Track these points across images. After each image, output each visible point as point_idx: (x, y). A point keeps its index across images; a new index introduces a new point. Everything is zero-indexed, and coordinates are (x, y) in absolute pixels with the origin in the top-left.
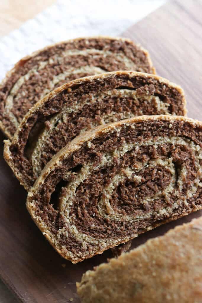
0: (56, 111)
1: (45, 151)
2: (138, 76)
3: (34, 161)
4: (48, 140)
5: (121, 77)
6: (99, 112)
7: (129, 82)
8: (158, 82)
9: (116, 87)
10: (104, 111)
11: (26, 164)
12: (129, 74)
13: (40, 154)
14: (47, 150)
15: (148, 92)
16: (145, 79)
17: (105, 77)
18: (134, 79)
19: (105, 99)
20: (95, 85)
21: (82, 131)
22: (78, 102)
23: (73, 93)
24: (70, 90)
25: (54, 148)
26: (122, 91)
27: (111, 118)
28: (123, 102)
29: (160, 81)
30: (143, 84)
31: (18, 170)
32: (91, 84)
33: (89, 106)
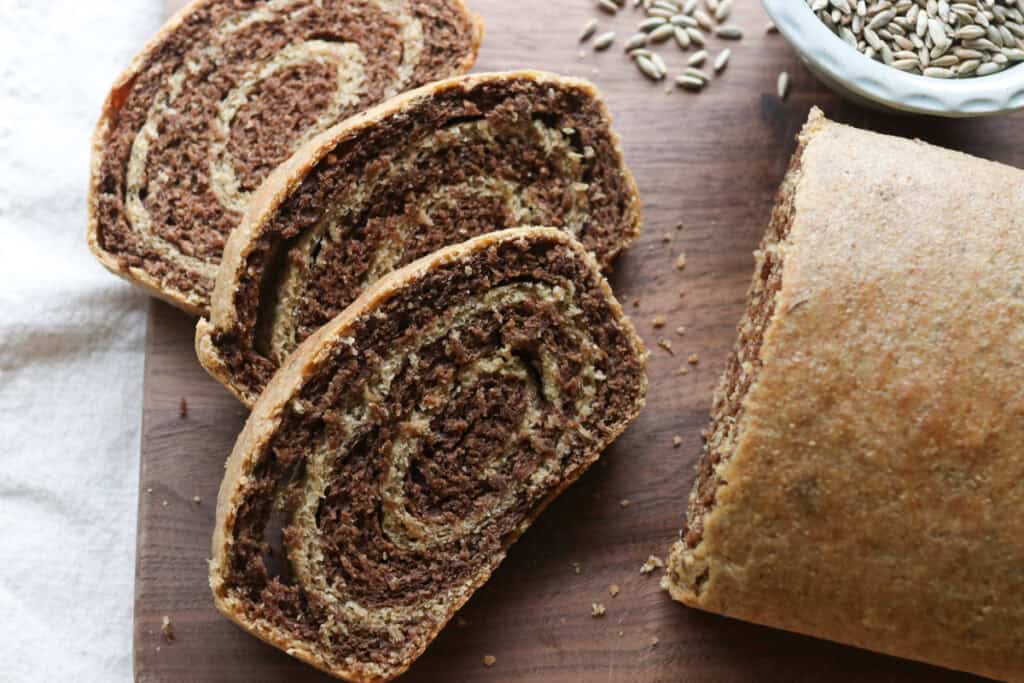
0: (313, 220)
1: (302, 323)
2: (484, 84)
3: (282, 354)
4: (304, 295)
5: (445, 96)
6: (412, 196)
7: (467, 103)
8: (534, 84)
9: (440, 124)
10: (421, 189)
11: (261, 368)
12: (462, 83)
13: (293, 333)
14: (307, 320)
15: (516, 115)
16: (503, 87)
17: (409, 107)
18: (477, 94)
19: (420, 161)
20: (390, 132)
21: (380, 252)
22: (358, 184)
23: (342, 165)
24: (333, 159)
25: (323, 312)
26: (455, 131)
27: (443, 201)
28: (462, 155)
29: (540, 80)
30: (501, 100)
31: (247, 388)
32: (381, 131)
33: (387, 187)
